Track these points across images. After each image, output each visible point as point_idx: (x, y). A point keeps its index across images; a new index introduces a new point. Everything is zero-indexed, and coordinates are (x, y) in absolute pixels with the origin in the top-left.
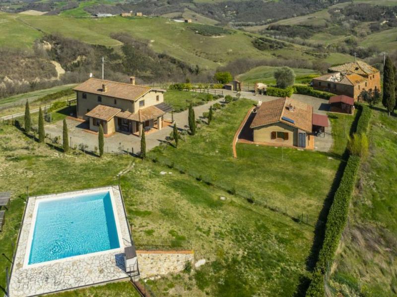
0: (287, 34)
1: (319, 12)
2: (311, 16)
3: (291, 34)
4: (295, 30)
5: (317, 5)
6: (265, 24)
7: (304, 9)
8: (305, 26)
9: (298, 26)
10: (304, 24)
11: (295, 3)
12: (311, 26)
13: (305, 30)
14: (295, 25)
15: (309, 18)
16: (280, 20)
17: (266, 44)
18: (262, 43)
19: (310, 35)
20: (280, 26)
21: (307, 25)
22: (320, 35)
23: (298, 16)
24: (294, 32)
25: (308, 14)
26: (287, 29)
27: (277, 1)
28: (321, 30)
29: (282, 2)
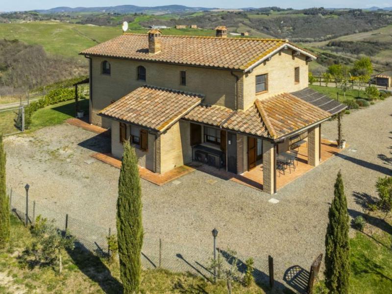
0: (351, 50)
1: (383, 28)
2: (375, 32)
3: (355, 51)
4: (358, 46)
5: (380, 20)
6: (325, 40)
7: (366, 25)
8: (369, 42)
9: (361, 42)
10: (368, 40)
11: (356, 19)
12: (376, 43)
13: (370, 47)
14: (358, 41)
15: (372, 35)
16: (341, 36)
17: (329, 60)
18: (325, 59)
19: (375, 52)
20: (341, 42)
21: (372, 41)
22: (387, 52)
23: (360, 32)
24: (358, 49)
25: (371, 30)
26: (350, 45)
27: (336, 17)
28: (388, 47)
29: (341, 18)
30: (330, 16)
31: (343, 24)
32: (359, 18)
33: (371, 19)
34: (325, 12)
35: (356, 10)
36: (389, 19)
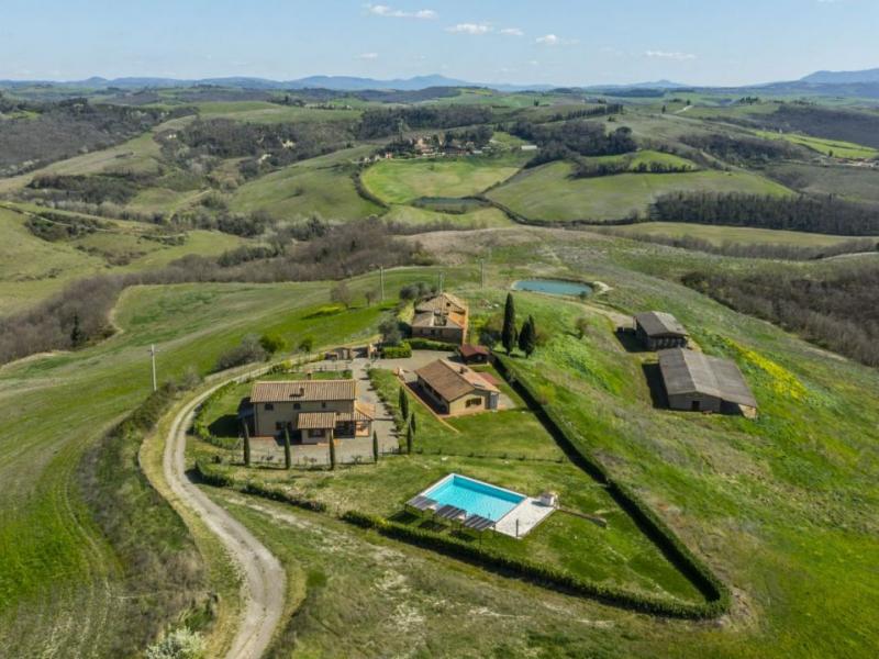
0: (82, 195)
1: (135, 140)
2: (121, 150)
3: (90, 194)
4: (96, 184)
5: (126, 123)
7: (100, 133)
8: (115, 175)
9: (100, 175)
10: (114, 171)
11: (77, 120)
12: (129, 174)
13: (118, 184)
14: (94, 174)
15: (118, 157)
16: (53, 161)
17: (58, 227)
18: (49, 225)
19: (130, 195)
20: (60, 177)
21: (120, 172)
22: (151, 194)
23: (90, 151)
24: (95, 190)
25: (112, 145)
26: (79, 184)
27: (33, 116)
28: (150, 181)
29: (45, 117)
30: (19, 114)
31: (51, 132)
32: (84, 118)
33: (108, 119)
34: (8, 106)
35: (75, 101)
36: (142, 118)
